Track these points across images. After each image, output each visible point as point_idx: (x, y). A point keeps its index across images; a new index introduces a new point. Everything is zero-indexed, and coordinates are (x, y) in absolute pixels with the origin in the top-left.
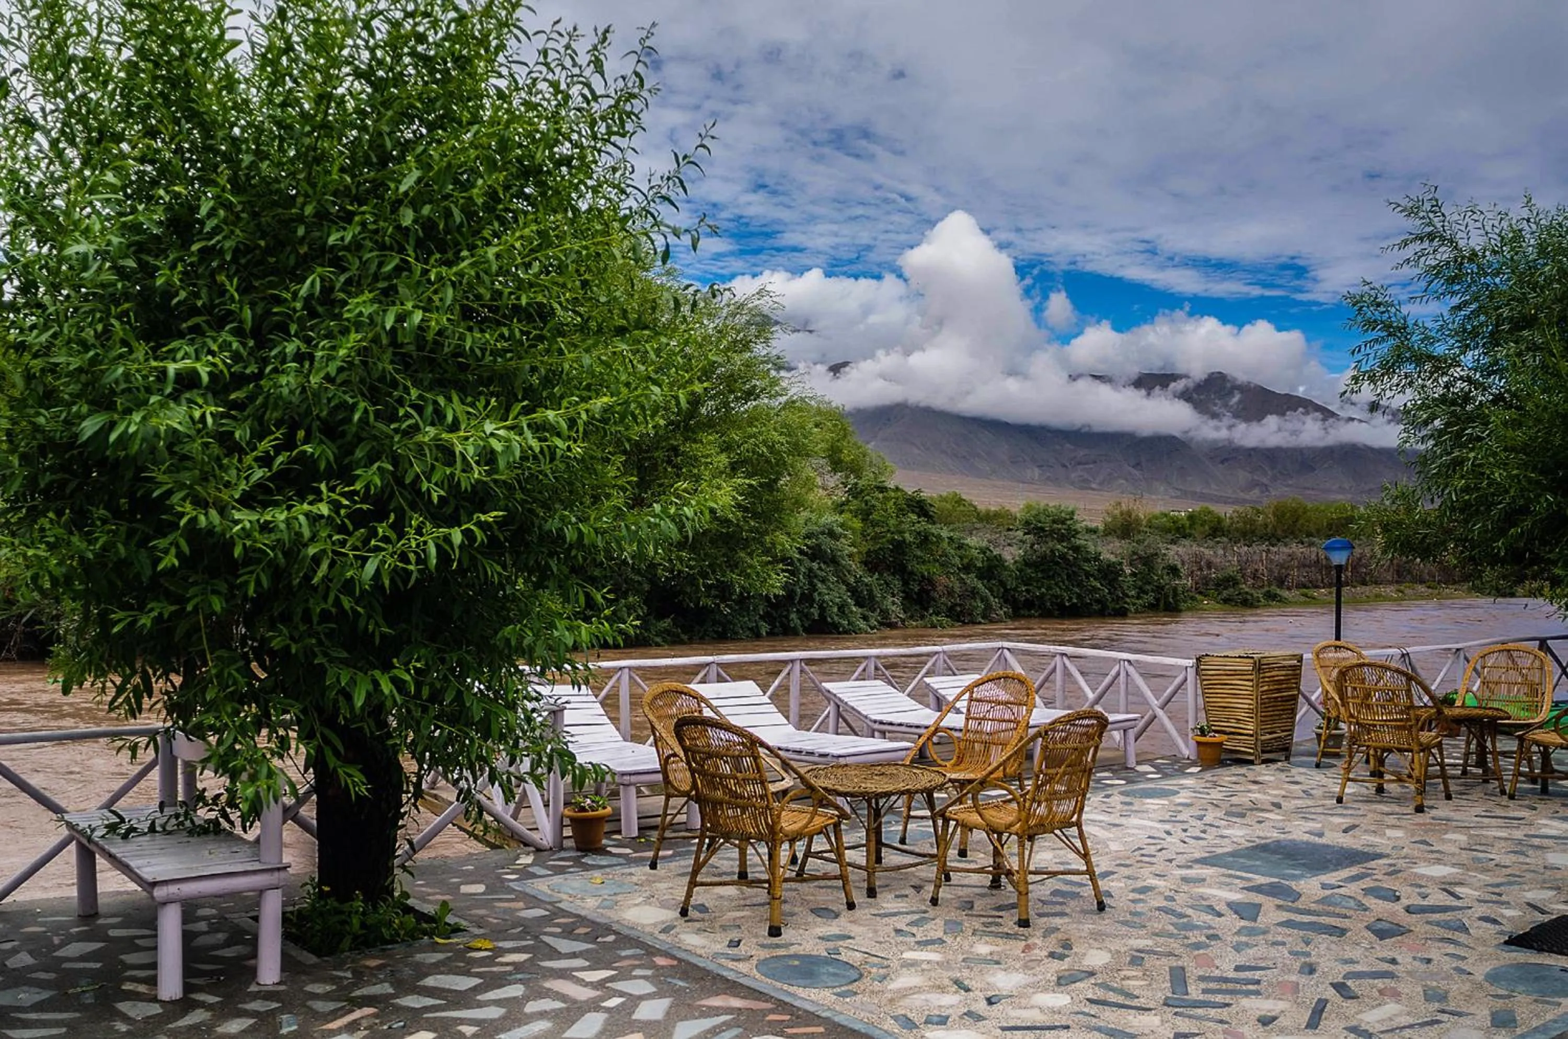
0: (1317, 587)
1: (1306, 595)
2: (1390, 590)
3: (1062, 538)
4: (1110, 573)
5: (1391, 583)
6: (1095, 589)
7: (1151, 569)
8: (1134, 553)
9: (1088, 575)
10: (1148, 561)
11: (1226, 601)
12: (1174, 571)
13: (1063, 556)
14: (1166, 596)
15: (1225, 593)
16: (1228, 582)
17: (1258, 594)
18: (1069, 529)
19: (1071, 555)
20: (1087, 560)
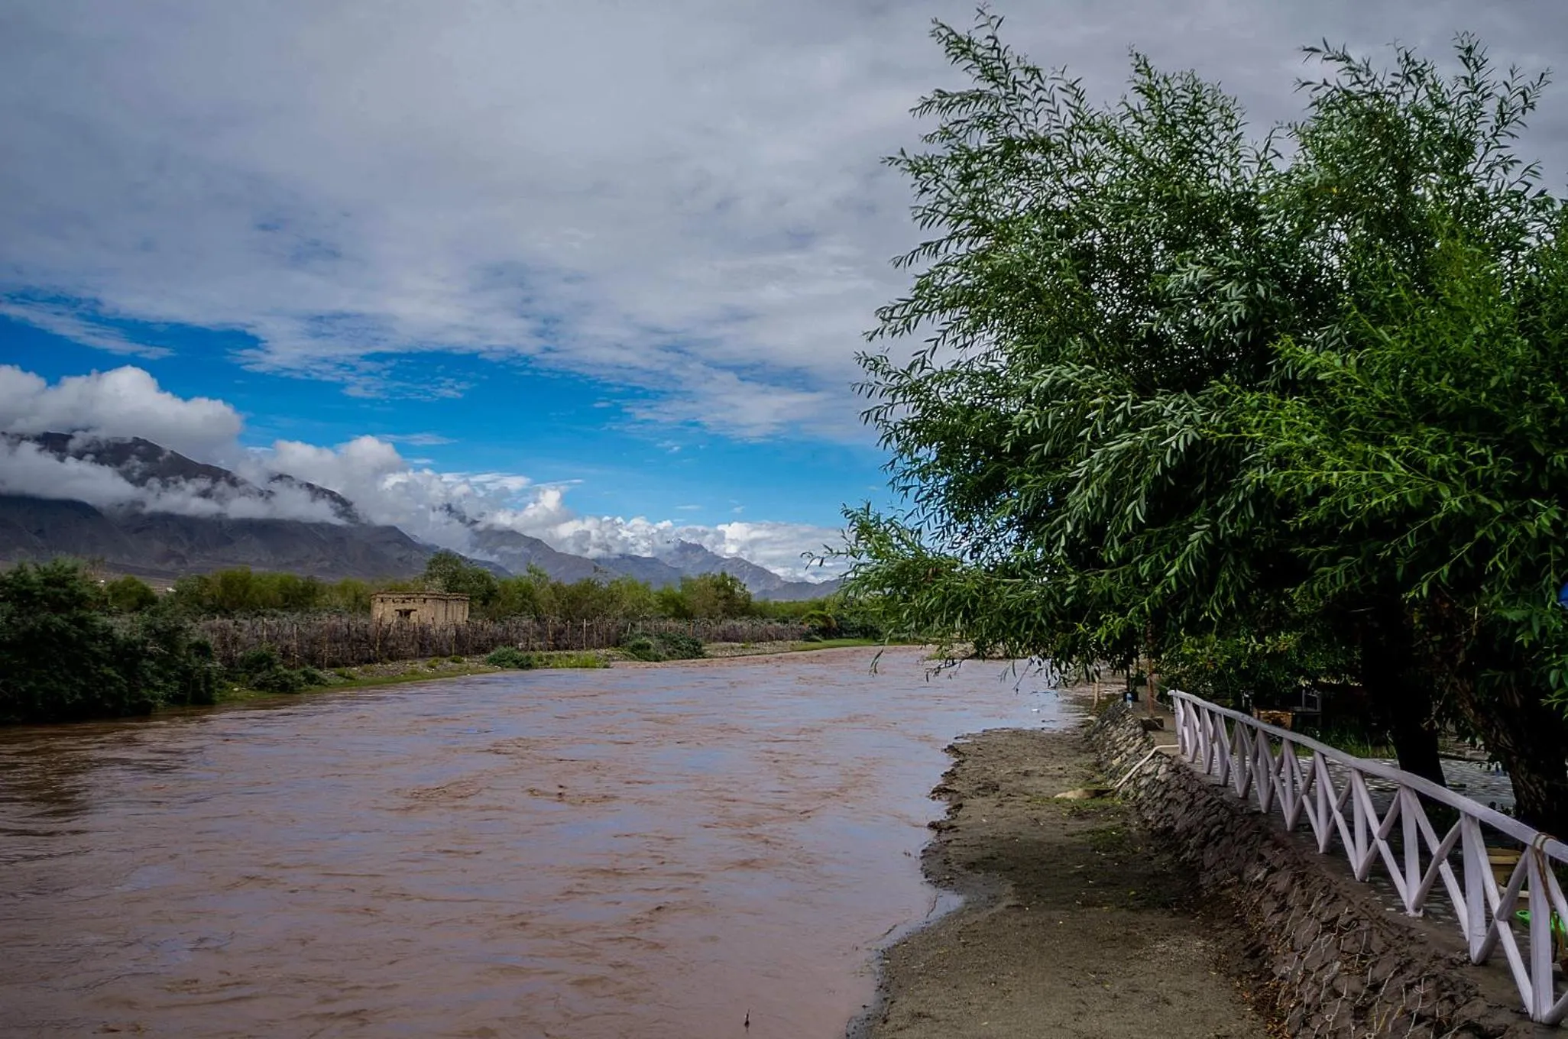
0: (347, 665)
1: (342, 675)
2: (420, 665)
3: (58, 606)
4: (127, 656)
5: (414, 657)
6: (110, 680)
7: (173, 647)
8: (149, 627)
9: (97, 658)
10: (169, 638)
11: (261, 686)
12: (203, 649)
13: (62, 634)
14: (196, 684)
15: (259, 677)
16: (262, 662)
17: (297, 675)
18: (71, 594)
19: (74, 632)
20: (94, 638)
